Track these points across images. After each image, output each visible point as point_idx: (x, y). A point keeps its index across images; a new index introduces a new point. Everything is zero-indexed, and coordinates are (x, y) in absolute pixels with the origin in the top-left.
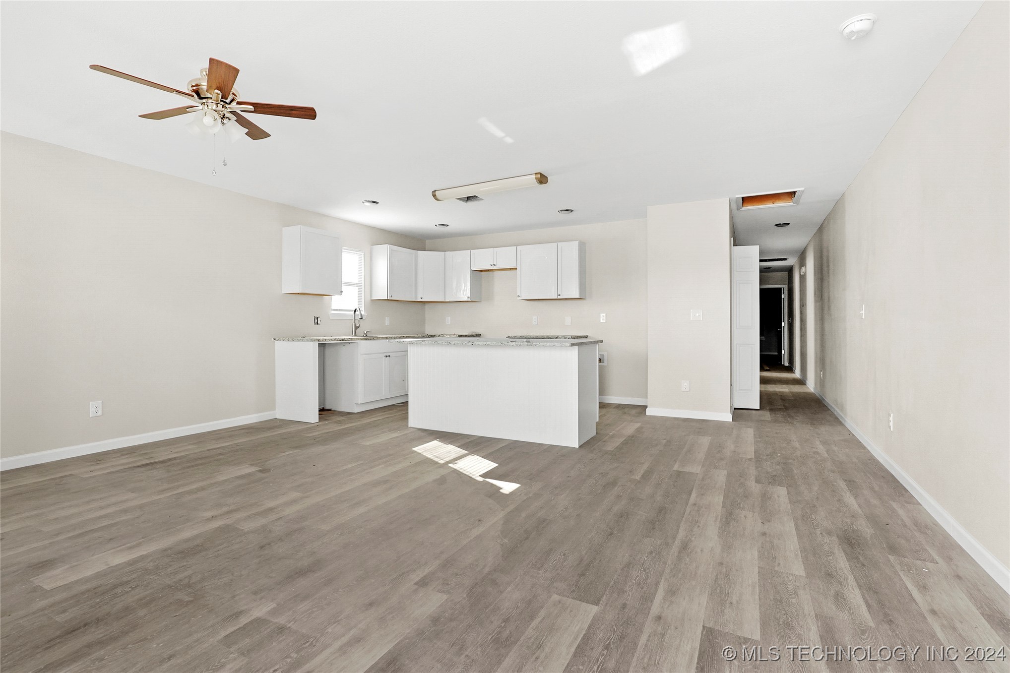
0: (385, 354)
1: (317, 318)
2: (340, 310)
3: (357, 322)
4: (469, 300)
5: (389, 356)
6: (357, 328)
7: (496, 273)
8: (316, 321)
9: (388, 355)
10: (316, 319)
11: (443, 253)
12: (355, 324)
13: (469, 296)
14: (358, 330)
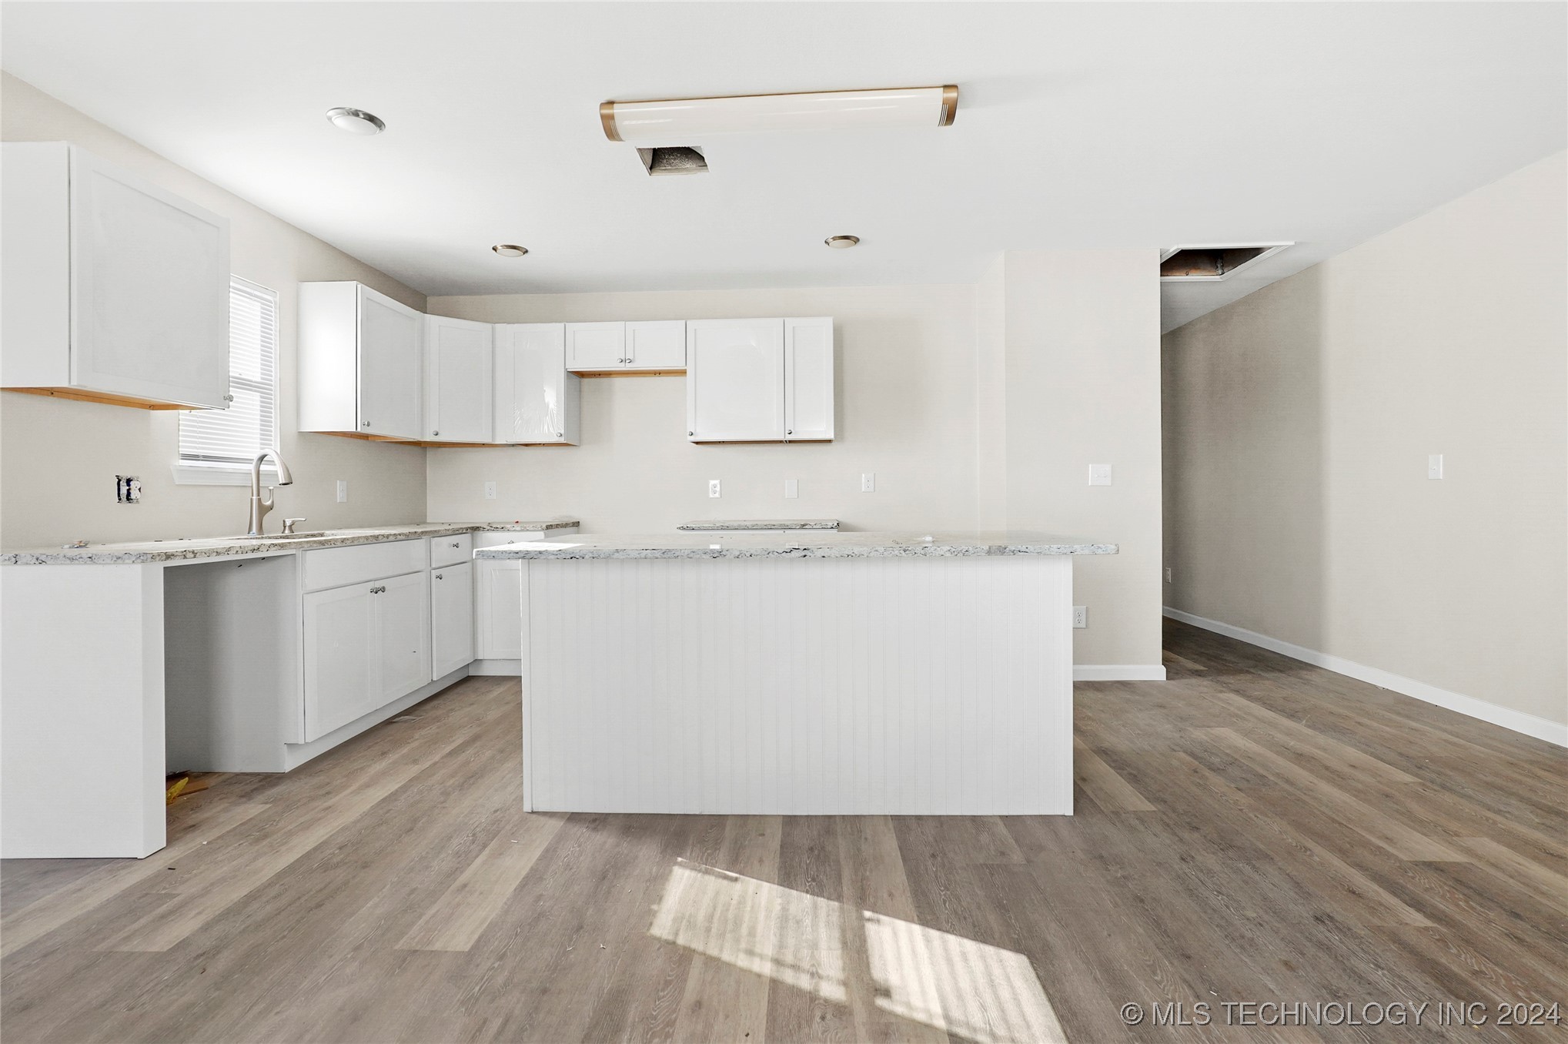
0: (371, 585)
1: (128, 481)
2: (206, 458)
3: (264, 494)
4: (562, 440)
5: (383, 590)
6: (263, 510)
7: (618, 381)
8: (125, 489)
9: (378, 584)
10: (123, 483)
11: (489, 326)
12: (259, 500)
13: (562, 432)
14: (266, 518)
